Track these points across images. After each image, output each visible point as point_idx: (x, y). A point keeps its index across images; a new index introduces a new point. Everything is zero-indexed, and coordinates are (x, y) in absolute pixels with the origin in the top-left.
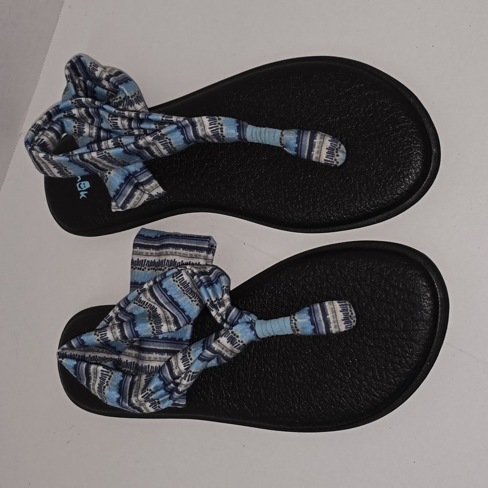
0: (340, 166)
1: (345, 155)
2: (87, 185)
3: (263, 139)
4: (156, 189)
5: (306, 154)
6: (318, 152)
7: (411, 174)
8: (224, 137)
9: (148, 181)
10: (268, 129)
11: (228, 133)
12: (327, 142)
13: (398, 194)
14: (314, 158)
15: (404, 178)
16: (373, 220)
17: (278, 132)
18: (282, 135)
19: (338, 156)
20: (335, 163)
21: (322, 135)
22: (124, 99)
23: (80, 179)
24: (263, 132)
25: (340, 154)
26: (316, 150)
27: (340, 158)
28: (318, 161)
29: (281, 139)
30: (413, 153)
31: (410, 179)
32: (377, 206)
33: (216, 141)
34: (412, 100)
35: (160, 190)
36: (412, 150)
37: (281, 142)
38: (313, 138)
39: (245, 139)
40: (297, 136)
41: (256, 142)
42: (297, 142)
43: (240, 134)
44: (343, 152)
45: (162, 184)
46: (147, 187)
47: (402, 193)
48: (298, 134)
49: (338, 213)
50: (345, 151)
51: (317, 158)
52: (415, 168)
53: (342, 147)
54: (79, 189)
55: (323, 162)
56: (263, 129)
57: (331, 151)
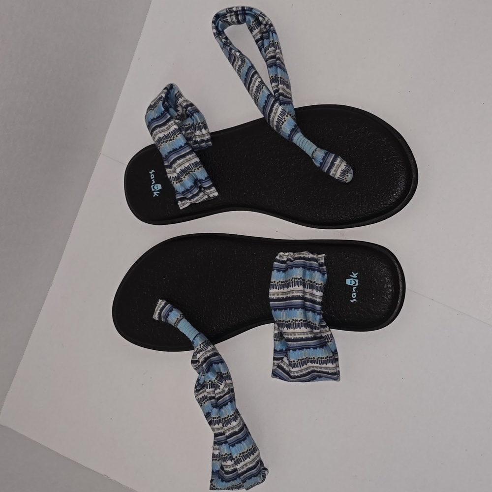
0: (348, 183)
1: (352, 175)
2: (159, 187)
3: (303, 146)
4: (214, 193)
5: (326, 169)
6: (335, 171)
7: (398, 191)
8: (281, 128)
9: (209, 188)
10: (309, 142)
11: (284, 128)
12: (343, 166)
13: (388, 204)
14: (331, 174)
15: (393, 193)
16: (370, 221)
17: (315, 147)
18: (316, 151)
19: (348, 176)
20: (345, 180)
21: (341, 160)
22: (192, 125)
23: (154, 182)
24: (306, 142)
25: (350, 175)
26: (334, 168)
27: (349, 177)
28: (333, 176)
29: (313, 152)
30: (399, 177)
31: (396, 195)
32: (373, 212)
33: (275, 129)
34: (400, 140)
35: (216, 194)
36: (399, 174)
37: (313, 154)
38: (334, 160)
39: (292, 140)
40: (324, 155)
41: (298, 145)
42: (323, 159)
43: (291, 134)
44: (351, 173)
45: (218, 190)
46: (208, 191)
47: (391, 204)
48: (326, 154)
49: (346, 216)
50: (352, 172)
51: (333, 174)
52: (400, 187)
53: (352, 170)
54: (153, 190)
55: (337, 178)
56: (307, 140)
57: (344, 173)
